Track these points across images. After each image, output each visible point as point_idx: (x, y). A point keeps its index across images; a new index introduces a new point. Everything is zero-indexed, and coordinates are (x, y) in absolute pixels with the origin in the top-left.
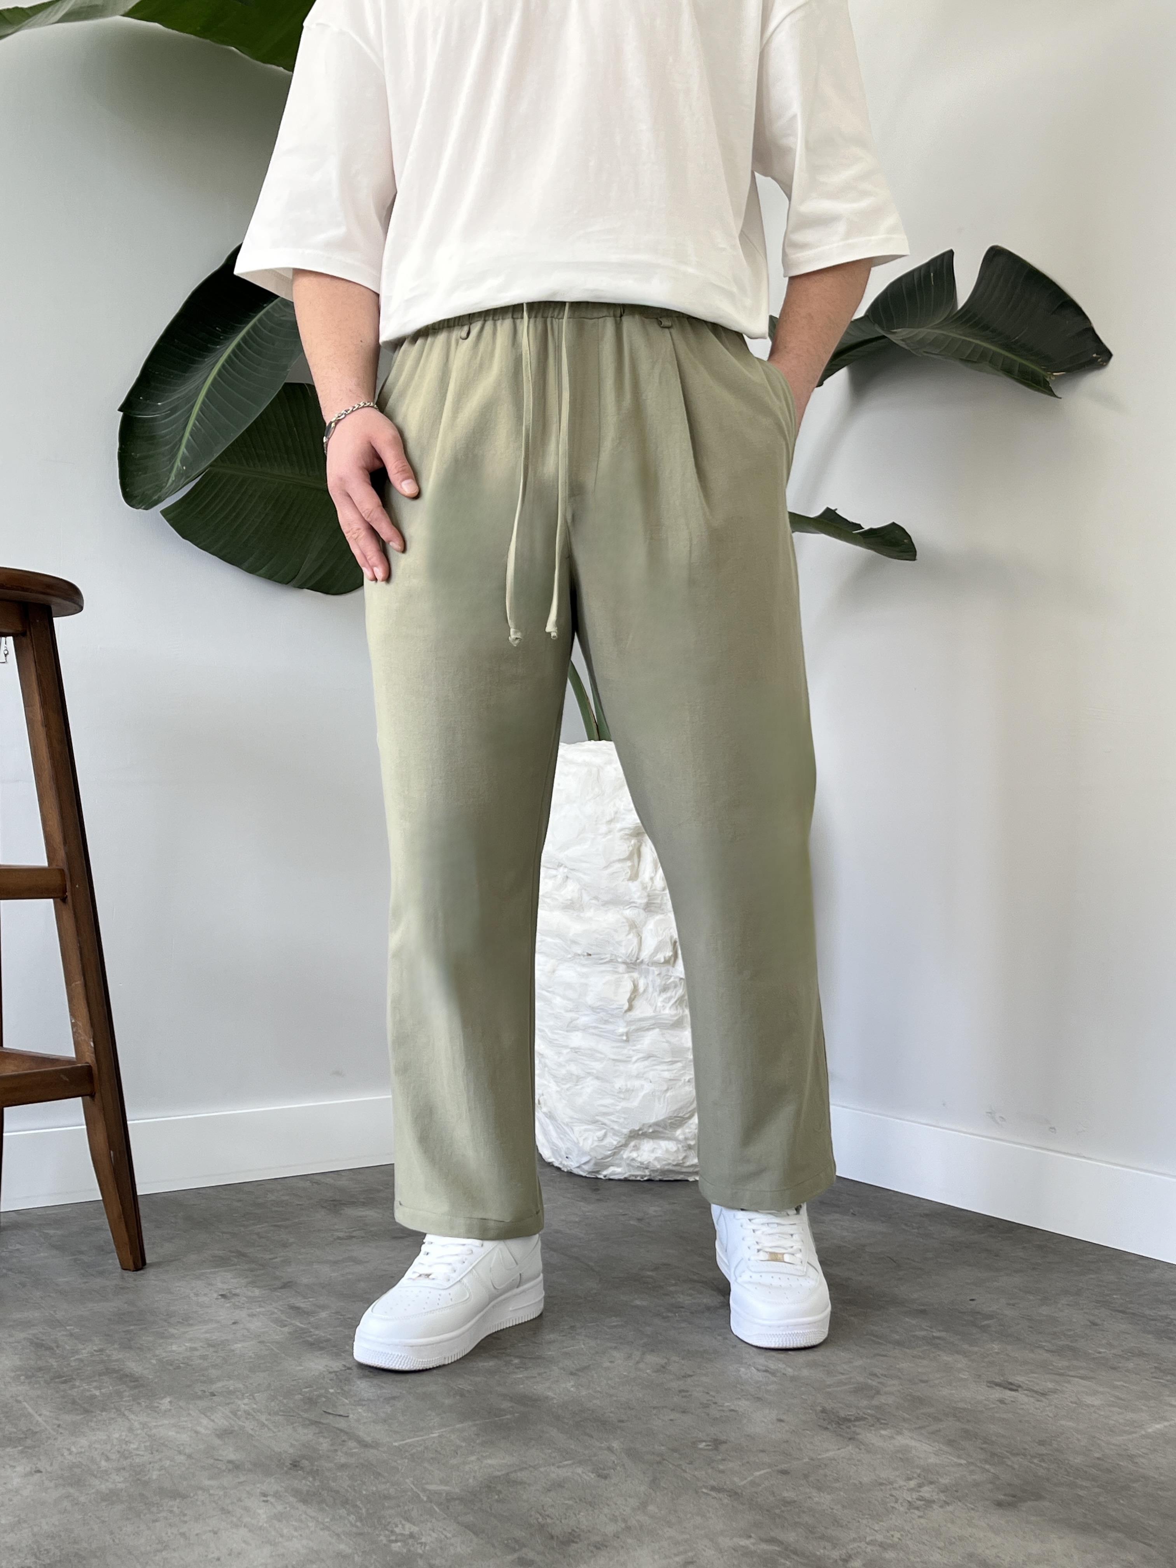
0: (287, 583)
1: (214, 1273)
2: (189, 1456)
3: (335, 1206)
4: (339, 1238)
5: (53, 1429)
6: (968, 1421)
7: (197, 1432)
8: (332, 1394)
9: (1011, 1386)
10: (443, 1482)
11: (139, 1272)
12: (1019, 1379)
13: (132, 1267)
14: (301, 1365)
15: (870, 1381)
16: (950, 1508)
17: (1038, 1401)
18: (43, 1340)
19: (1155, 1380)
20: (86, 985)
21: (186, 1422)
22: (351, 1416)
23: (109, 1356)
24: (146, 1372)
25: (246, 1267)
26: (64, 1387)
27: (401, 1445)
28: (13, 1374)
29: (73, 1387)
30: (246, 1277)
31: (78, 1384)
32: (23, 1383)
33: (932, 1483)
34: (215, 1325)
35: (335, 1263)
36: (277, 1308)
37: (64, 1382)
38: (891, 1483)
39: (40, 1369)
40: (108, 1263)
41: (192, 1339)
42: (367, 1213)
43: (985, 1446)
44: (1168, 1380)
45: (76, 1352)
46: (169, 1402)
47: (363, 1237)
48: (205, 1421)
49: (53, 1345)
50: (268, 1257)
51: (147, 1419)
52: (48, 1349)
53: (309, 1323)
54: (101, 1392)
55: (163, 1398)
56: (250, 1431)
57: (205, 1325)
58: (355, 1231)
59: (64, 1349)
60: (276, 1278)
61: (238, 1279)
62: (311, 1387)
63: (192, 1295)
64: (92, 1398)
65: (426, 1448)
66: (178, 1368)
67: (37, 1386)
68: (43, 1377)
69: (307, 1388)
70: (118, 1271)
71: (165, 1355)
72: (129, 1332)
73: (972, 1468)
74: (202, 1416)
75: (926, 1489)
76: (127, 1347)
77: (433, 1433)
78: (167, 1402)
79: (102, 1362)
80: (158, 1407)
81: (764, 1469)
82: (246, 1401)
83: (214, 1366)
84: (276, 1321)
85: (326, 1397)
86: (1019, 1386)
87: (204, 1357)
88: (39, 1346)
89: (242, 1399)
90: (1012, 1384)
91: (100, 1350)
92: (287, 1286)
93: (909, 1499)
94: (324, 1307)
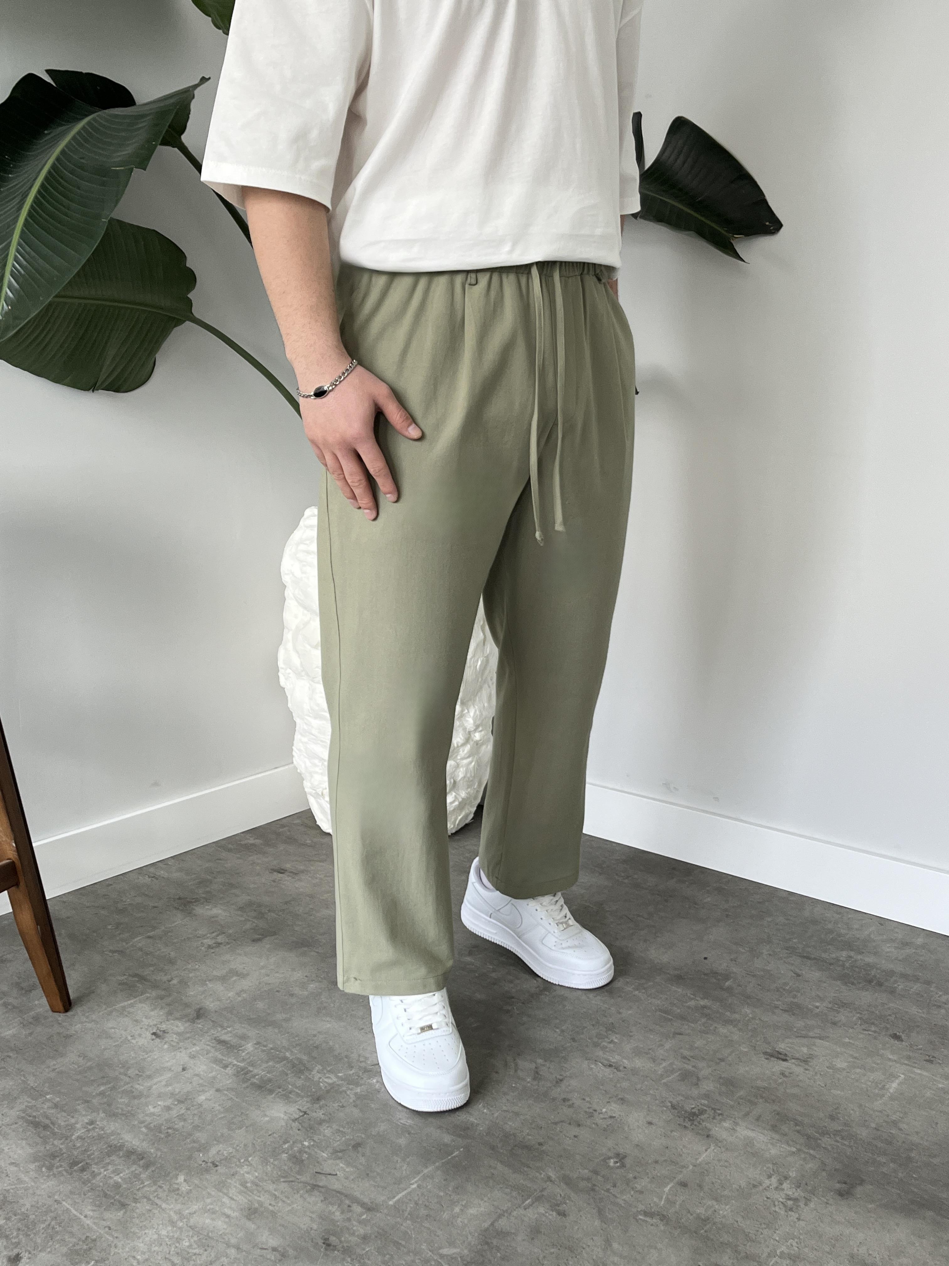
1: (132, 1005)
2: (238, 1248)
3: (185, 905)
4: (210, 947)
5: (107, 1233)
6: (774, 1101)
7: (228, 1216)
8: (308, 1147)
9: (780, 1056)
10: (452, 1244)
11: (69, 1014)
12: (782, 1046)
13: (61, 1008)
14: (266, 1115)
15: (686, 1065)
16: (812, 1205)
17: (806, 1069)
18: (35, 1117)
19: (867, 1032)
21: (212, 1204)
22: (338, 1173)
23: (102, 1129)
24: (145, 1144)
25: (154, 994)
26: (86, 1175)
27: (395, 1203)
28: (32, 1166)
29: (94, 1175)
30: (162, 1008)
31: (96, 1170)
32: (48, 1176)
33: (786, 1178)
34: (169, 1075)
35: (223, 979)
36: (208, 1045)
37: (83, 1170)
38: (760, 1184)
39: (53, 1156)
40: (36, 1005)
41: (160, 1096)
42: (216, 911)
43: (798, 1128)
44: (875, 1032)
45: (72, 1127)
46: (185, 1180)
47: (228, 943)
48: (226, 1200)
49: (47, 1122)
50: (165, 978)
51: (179, 1207)
52: (46, 1127)
53: (244, 1060)
54: (121, 1178)
55: (176, 1176)
56: (271, 1208)
57: (161, 1075)
58: (217, 936)
59: (59, 1126)
60: (187, 1005)
61: (156, 1012)
62: (288, 1142)
63: (129, 1038)
64: (117, 1186)
65: (416, 1204)
66: (168, 1135)
67: (62, 1178)
68: (61, 1166)
69: (285, 1143)
70: (51, 1013)
71: (148, 1119)
72: (102, 1094)
73: (803, 1156)
74: (221, 1194)
75: (786, 1185)
76: (112, 1115)
77: (412, 1184)
78: (182, 1180)
79: (100, 1137)
80: (178, 1189)
81: (668, 1184)
82: (246, 1169)
83: (196, 1128)
84: (216, 1061)
85: (306, 1152)
86: (786, 1055)
87: (182, 1118)
88: (36, 1125)
89: (241, 1166)
90: (781, 1054)
91: (92, 1123)
92: (200, 1014)
93: (781, 1200)
94: (244, 1037)
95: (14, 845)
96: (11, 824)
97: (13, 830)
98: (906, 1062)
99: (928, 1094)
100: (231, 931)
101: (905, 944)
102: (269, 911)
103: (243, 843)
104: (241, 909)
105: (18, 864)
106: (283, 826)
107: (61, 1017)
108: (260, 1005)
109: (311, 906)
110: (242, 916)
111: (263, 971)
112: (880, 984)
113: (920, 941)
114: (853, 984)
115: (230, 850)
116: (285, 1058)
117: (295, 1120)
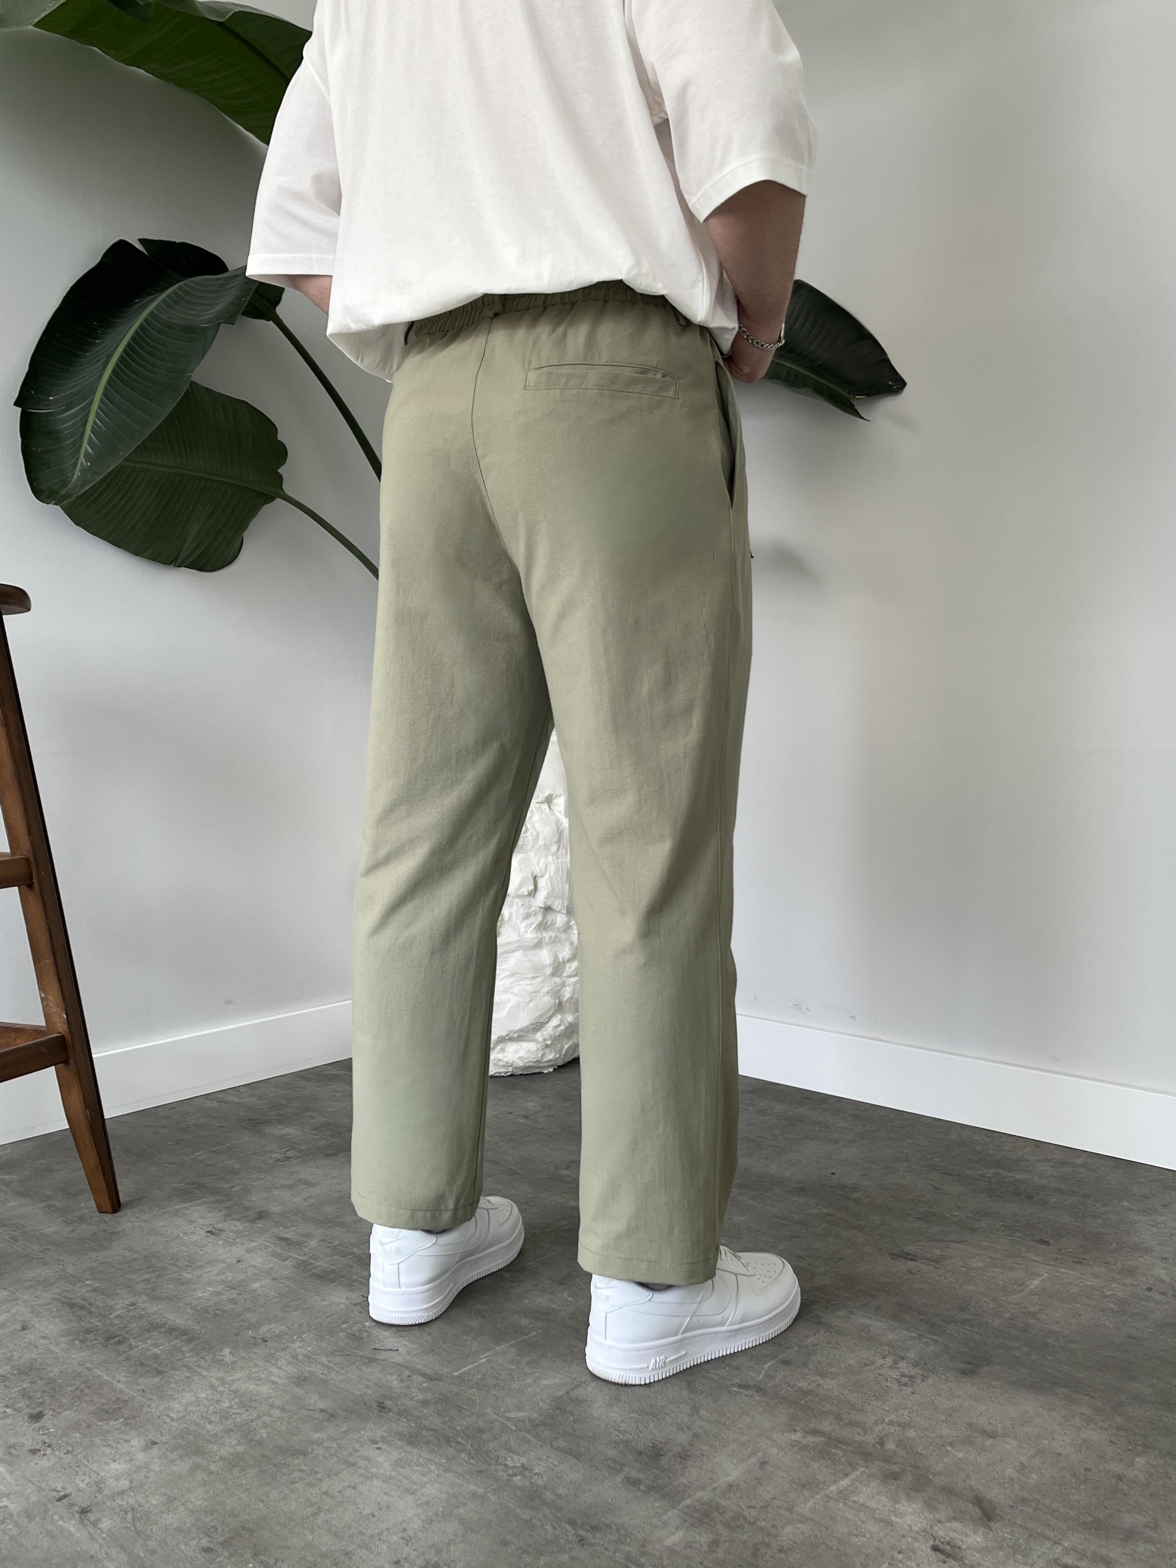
0: (170, 564)
1: (186, 1208)
2: (283, 1409)
3: (254, 1125)
4: (278, 1160)
5: (140, 1395)
6: (896, 1294)
7: (274, 1383)
8: (369, 1327)
9: (908, 1257)
10: (519, 1408)
11: (117, 1214)
12: (911, 1248)
13: (109, 1208)
14: (325, 1300)
15: (800, 1263)
16: (930, 1381)
17: (936, 1268)
18: (71, 1299)
19: (1010, 1238)
20: (56, 963)
21: (258, 1373)
22: (400, 1349)
23: (144, 1309)
24: (189, 1323)
25: (212, 1199)
26: (122, 1348)
27: (461, 1374)
28: (65, 1340)
29: (131, 1347)
30: (220, 1210)
31: (134, 1344)
32: (81, 1348)
33: (903, 1359)
34: (222, 1266)
35: (290, 1187)
36: (267, 1241)
37: (119, 1343)
38: (873, 1363)
39: (88, 1331)
40: (82, 1207)
41: (210, 1283)
42: (288, 1130)
43: (922, 1317)
44: (1018, 1237)
45: (111, 1309)
46: (230, 1353)
47: (299, 1157)
48: (275, 1370)
49: (84, 1303)
50: (226, 1186)
51: (221, 1374)
52: (82, 1307)
53: (305, 1254)
54: (160, 1350)
55: (221, 1350)
56: (322, 1376)
57: (213, 1266)
58: (288, 1151)
59: (97, 1307)
60: (247, 1209)
61: (213, 1213)
62: (346, 1323)
63: (181, 1235)
64: (156, 1357)
65: (484, 1374)
66: (216, 1315)
67: (96, 1350)
68: (96, 1339)
69: (344, 1323)
70: (97, 1214)
71: (195, 1302)
72: (147, 1281)
73: (924, 1340)
74: (269, 1364)
75: (901, 1365)
76: (155, 1298)
77: (481, 1359)
78: (227, 1353)
79: (141, 1316)
80: (223, 1360)
81: (769, 1362)
82: (298, 1344)
83: (248, 1310)
84: (274, 1255)
85: (366, 1331)
86: (915, 1256)
87: (232, 1301)
88: (72, 1305)
89: (294, 1342)
90: (909, 1254)
91: (133, 1304)
92: (261, 1215)
93: (895, 1376)
94: (308, 1235)
95: (65, 1016)
96: (62, 993)
97: (64, 999)
98: (1053, 1263)
99: (1075, 1290)
100: (303, 1147)
101: (1063, 1163)
103: (324, 1073)
105: (68, 1038)
107: (107, 1217)
108: (328, 1209)
110: (317, 1135)
111: (335, 1181)
112: (1030, 1197)
113: (1079, 1161)
114: (999, 1196)
115: (309, 1080)
116: (353, 1253)
117: (356, 1305)
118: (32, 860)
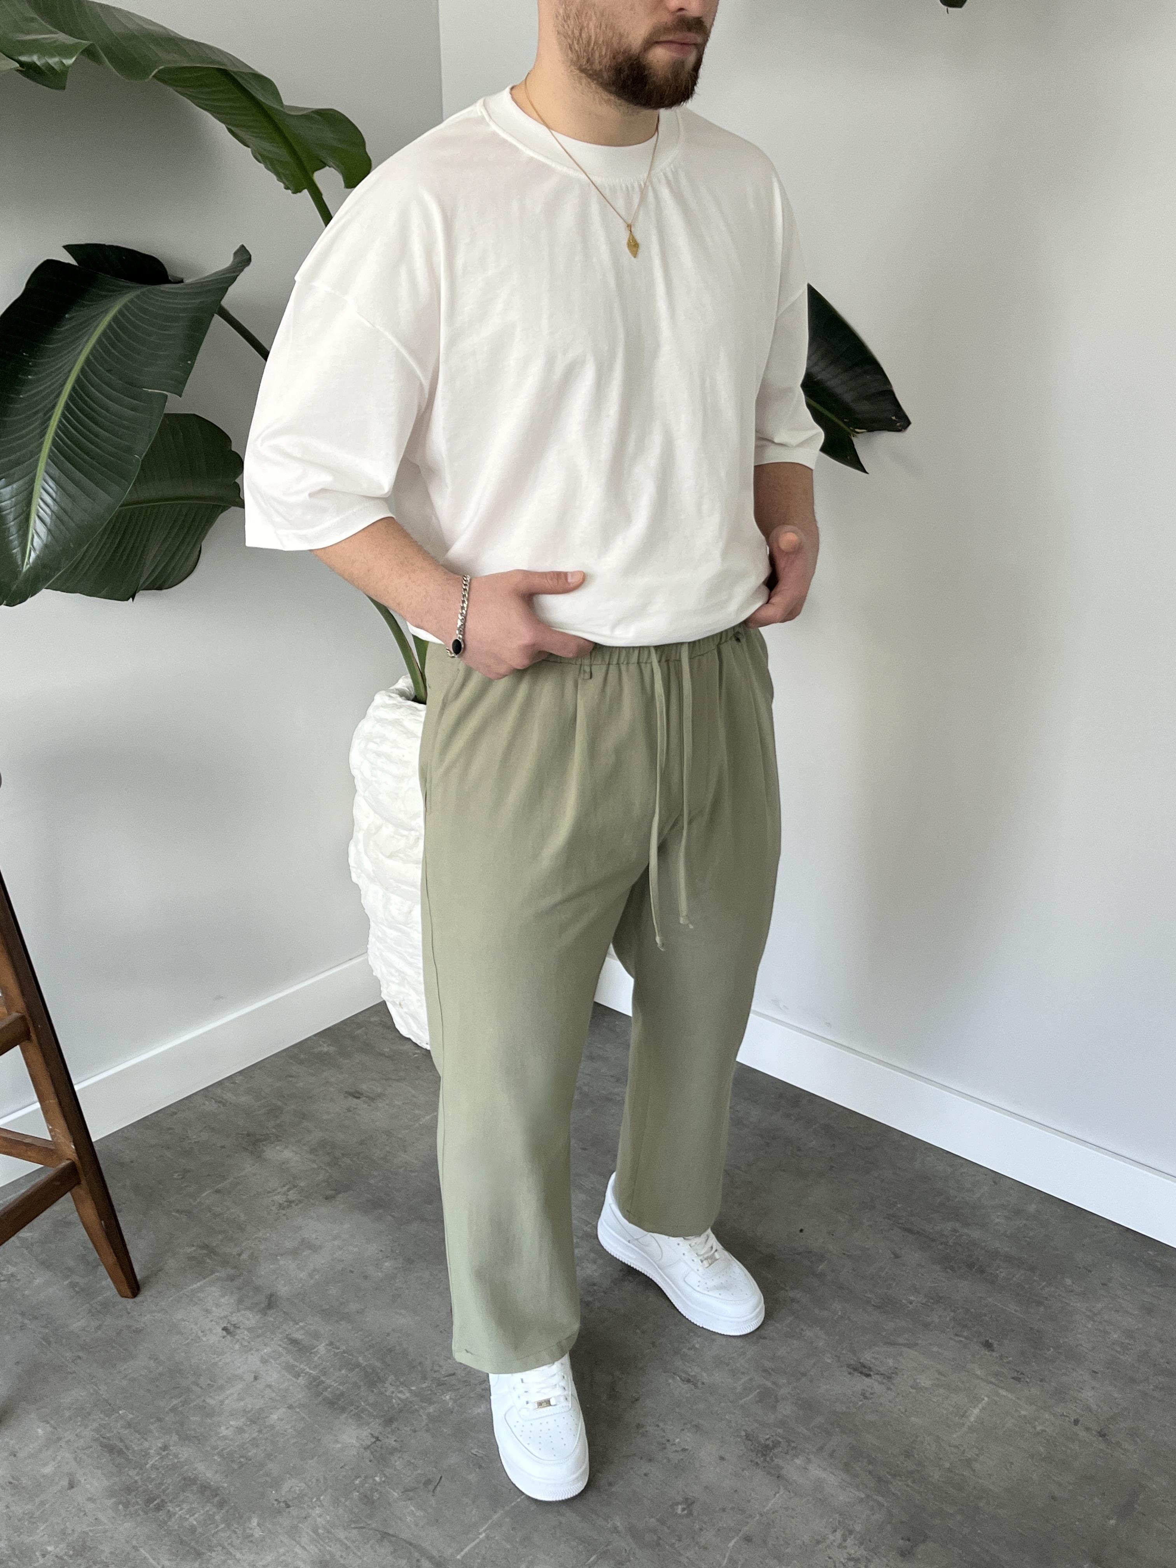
1: (201, 1290)
3: (254, 1144)
4: (281, 1207)
6: (850, 1431)
8: (380, 1484)
9: (864, 1370)
11: (138, 1299)
12: (867, 1357)
13: (129, 1292)
14: (337, 1442)
15: (766, 1382)
16: (872, 1566)
17: (889, 1389)
18: (109, 1439)
19: (958, 1338)
20: (60, 1104)
21: (284, 1554)
22: (408, 1518)
23: (176, 1456)
24: (218, 1477)
25: (224, 1272)
26: (162, 1515)
27: (463, 1557)
28: (110, 1502)
29: (170, 1515)
30: (232, 1293)
31: (171, 1509)
32: (125, 1516)
33: (851, 1532)
34: (240, 1386)
35: (294, 1253)
36: (280, 1345)
37: (158, 1508)
38: (824, 1539)
39: (129, 1490)
40: (103, 1288)
41: (233, 1414)
42: (287, 1154)
43: (871, 1467)
44: (966, 1338)
45: (146, 1454)
46: (258, 1525)
47: (300, 1202)
48: (298, 1549)
49: (121, 1445)
50: (235, 1251)
51: (252, 1557)
52: (120, 1452)
53: (316, 1367)
54: (195, 1519)
55: (250, 1518)
56: (342, 1561)
57: (233, 1386)
58: (289, 1190)
59: (134, 1451)
60: (257, 1289)
61: (227, 1297)
62: (360, 1477)
63: (200, 1334)
64: (193, 1530)
65: (484, 1558)
66: (241, 1465)
67: (139, 1518)
68: (137, 1503)
69: (357, 1477)
70: (119, 1298)
71: (221, 1444)
72: (174, 1409)
73: (871, 1503)
74: (294, 1543)
75: (849, 1542)
76: (185, 1438)
77: (480, 1534)
78: (255, 1524)
79: (174, 1467)
80: (252, 1535)
81: (733, 1538)
82: (318, 1511)
83: (269, 1456)
84: (289, 1368)
85: (377, 1490)
86: (870, 1369)
87: (254, 1442)
88: (110, 1449)
89: (313, 1508)
90: (864, 1367)
91: (165, 1448)
92: (271, 1302)
93: (842, 1560)
94: (316, 1335)
95: (73, 1146)
97: (71, 1132)
98: (993, 1380)
99: (1010, 1423)
100: (302, 1184)
101: (1018, 1212)
102: (343, 1155)
103: (316, 1050)
104: (313, 1151)
105: (78, 1164)
106: (359, 1026)
107: (129, 1303)
108: (333, 1291)
109: (388, 1148)
110: (314, 1161)
111: (336, 1243)
112: (982, 1271)
113: (1032, 1208)
114: (952, 1269)
115: (301, 1062)
116: (358, 1365)
117: (367, 1448)
118: (27, 1017)
